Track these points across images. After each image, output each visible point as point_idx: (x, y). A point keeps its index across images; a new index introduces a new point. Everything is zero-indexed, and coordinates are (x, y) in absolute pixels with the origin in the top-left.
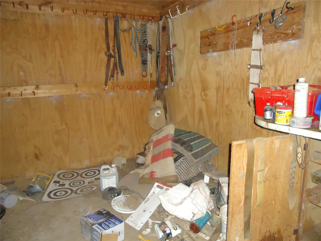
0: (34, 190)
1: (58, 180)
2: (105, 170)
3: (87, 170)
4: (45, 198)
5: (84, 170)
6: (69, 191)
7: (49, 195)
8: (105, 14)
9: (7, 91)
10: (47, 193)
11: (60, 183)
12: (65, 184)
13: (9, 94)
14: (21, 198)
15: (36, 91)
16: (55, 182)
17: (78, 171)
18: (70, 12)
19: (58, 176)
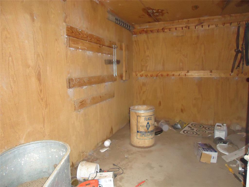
0: (177, 127)
1: (191, 126)
2: (218, 126)
3: (210, 126)
4: (182, 132)
5: (207, 126)
6: (195, 133)
7: (184, 132)
8: (239, 23)
9: (173, 73)
10: (183, 130)
11: (192, 128)
12: (194, 130)
13: (173, 75)
14: (170, 128)
15: (186, 74)
16: (189, 127)
17: (204, 126)
18: (214, 26)
19: (192, 124)
